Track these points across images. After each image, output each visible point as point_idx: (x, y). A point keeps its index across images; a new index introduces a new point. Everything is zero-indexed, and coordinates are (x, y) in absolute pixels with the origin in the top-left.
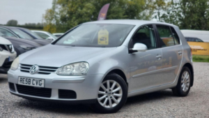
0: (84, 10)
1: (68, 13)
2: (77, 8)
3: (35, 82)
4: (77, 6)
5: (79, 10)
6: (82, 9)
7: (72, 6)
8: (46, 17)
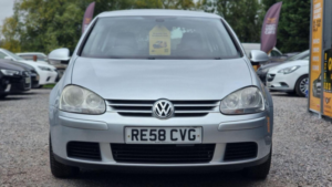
0: (66, 15)
1: (40, 21)
2: (54, 13)
3: (177, 135)
4: (54, 9)
5: (57, 16)
6: (61, 14)
7: (45, 11)
8: (4, 30)
